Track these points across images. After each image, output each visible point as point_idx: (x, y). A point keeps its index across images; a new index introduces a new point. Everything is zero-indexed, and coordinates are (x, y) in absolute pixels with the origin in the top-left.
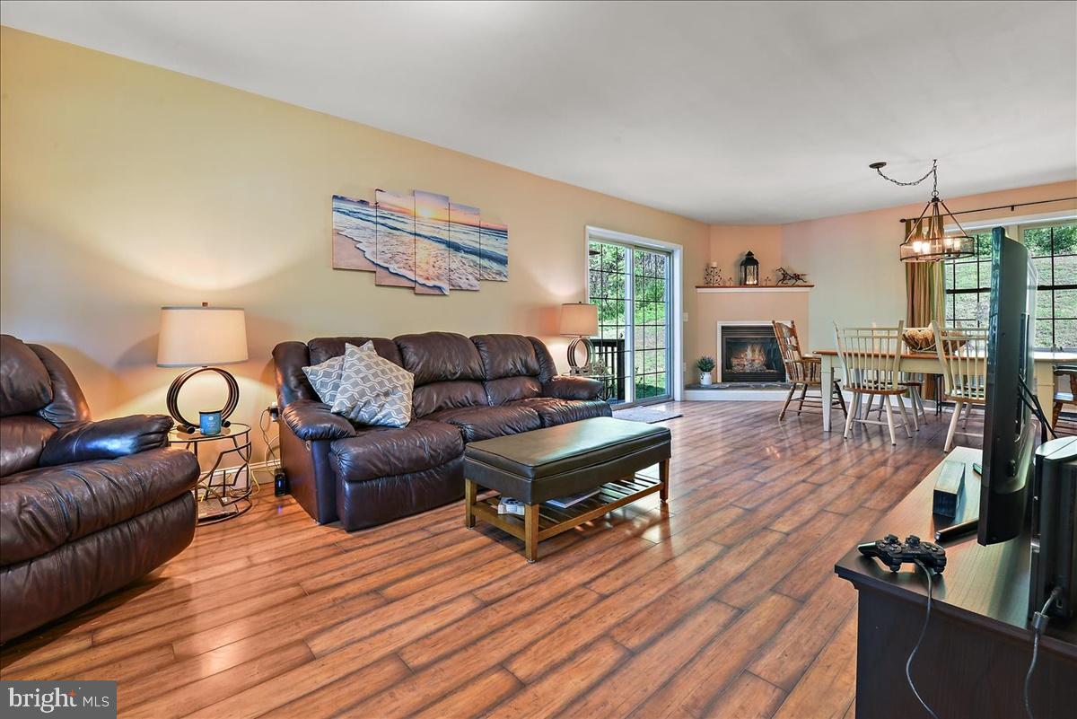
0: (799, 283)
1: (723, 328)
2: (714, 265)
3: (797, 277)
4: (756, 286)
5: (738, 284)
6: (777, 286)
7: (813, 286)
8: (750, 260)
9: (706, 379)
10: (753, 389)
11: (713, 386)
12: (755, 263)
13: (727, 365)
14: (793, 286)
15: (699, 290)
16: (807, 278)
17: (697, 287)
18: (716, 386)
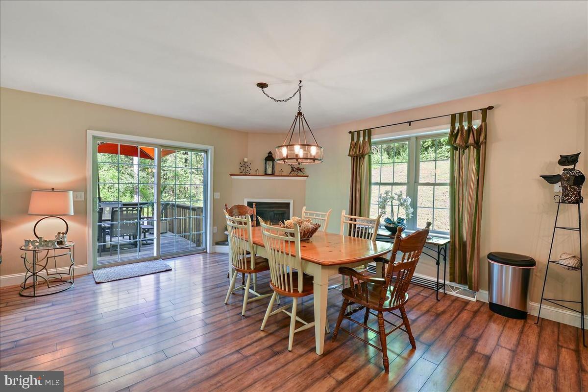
0: (301, 174)
1: (248, 203)
2: (246, 160)
3: (299, 170)
4: (272, 174)
5: (262, 174)
6: (290, 176)
7: (308, 176)
8: (270, 158)
12: (273, 159)
14: (296, 176)
15: (233, 177)
16: (305, 171)
17: (231, 175)
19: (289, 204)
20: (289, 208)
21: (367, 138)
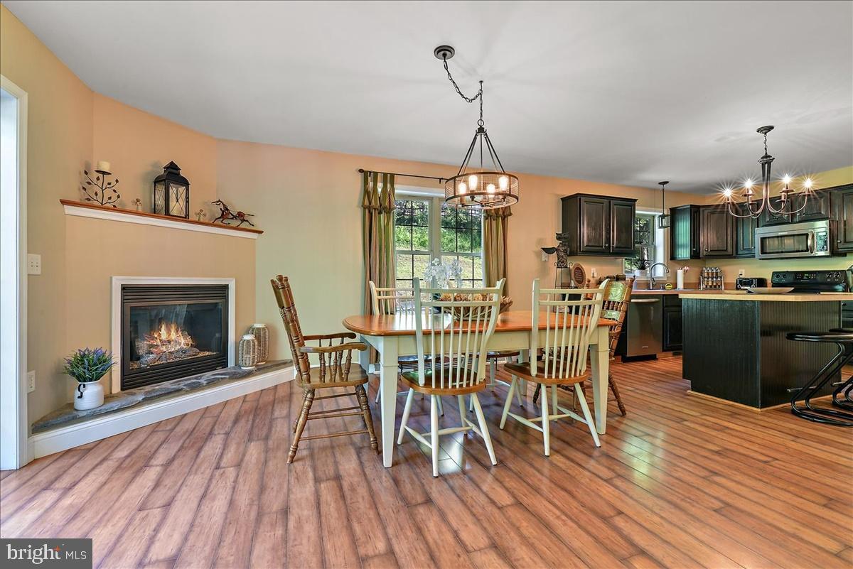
0: (244, 225)
1: (124, 288)
2: (105, 167)
3: (240, 216)
4: (185, 218)
5: (148, 211)
6: (213, 225)
7: (261, 232)
8: (172, 176)
9: (91, 394)
10: (187, 392)
11: (108, 406)
12: (184, 182)
13: (130, 353)
14: (237, 228)
15: (69, 210)
16: (253, 220)
17: (64, 202)
18: (115, 405)
19: (226, 288)
20: (226, 297)
21: (389, 185)
